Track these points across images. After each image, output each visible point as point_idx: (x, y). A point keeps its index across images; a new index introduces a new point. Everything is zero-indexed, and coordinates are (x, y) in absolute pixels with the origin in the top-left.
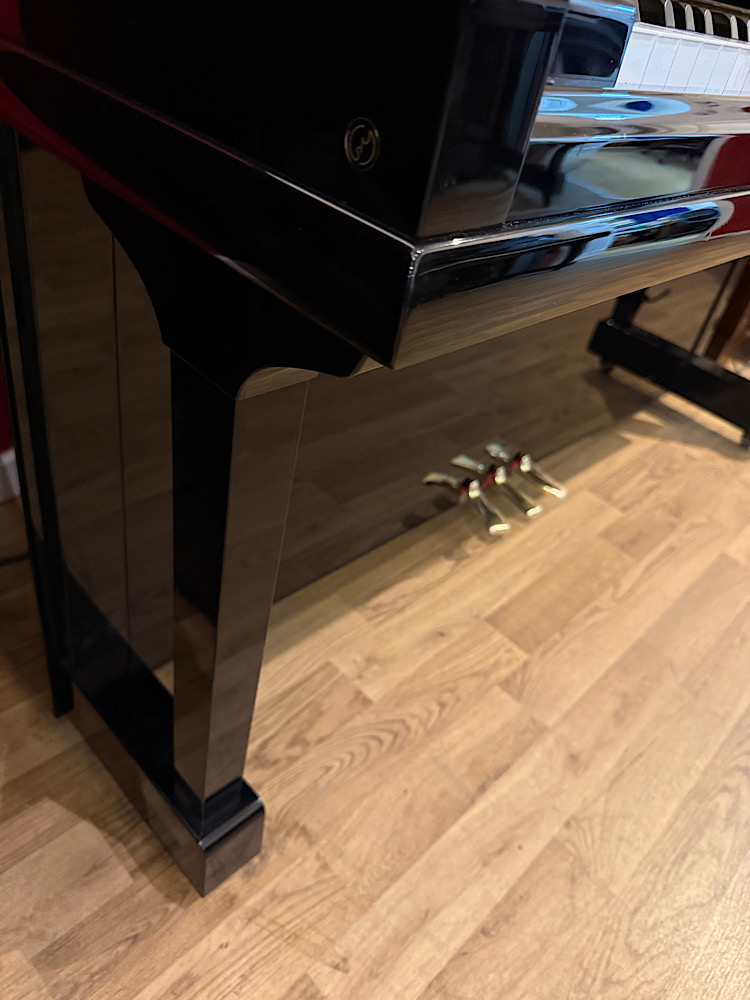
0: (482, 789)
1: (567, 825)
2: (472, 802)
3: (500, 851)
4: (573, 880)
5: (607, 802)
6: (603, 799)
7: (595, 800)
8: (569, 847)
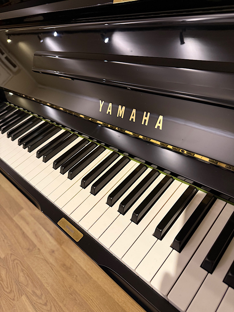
0: (48, 232)
1: (39, 249)
2: (46, 230)
3: (36, 235)
4: (28, 249)
5: (42, 259)
6: (43, 258)
7: (43, 256)
8: (34, 249)
